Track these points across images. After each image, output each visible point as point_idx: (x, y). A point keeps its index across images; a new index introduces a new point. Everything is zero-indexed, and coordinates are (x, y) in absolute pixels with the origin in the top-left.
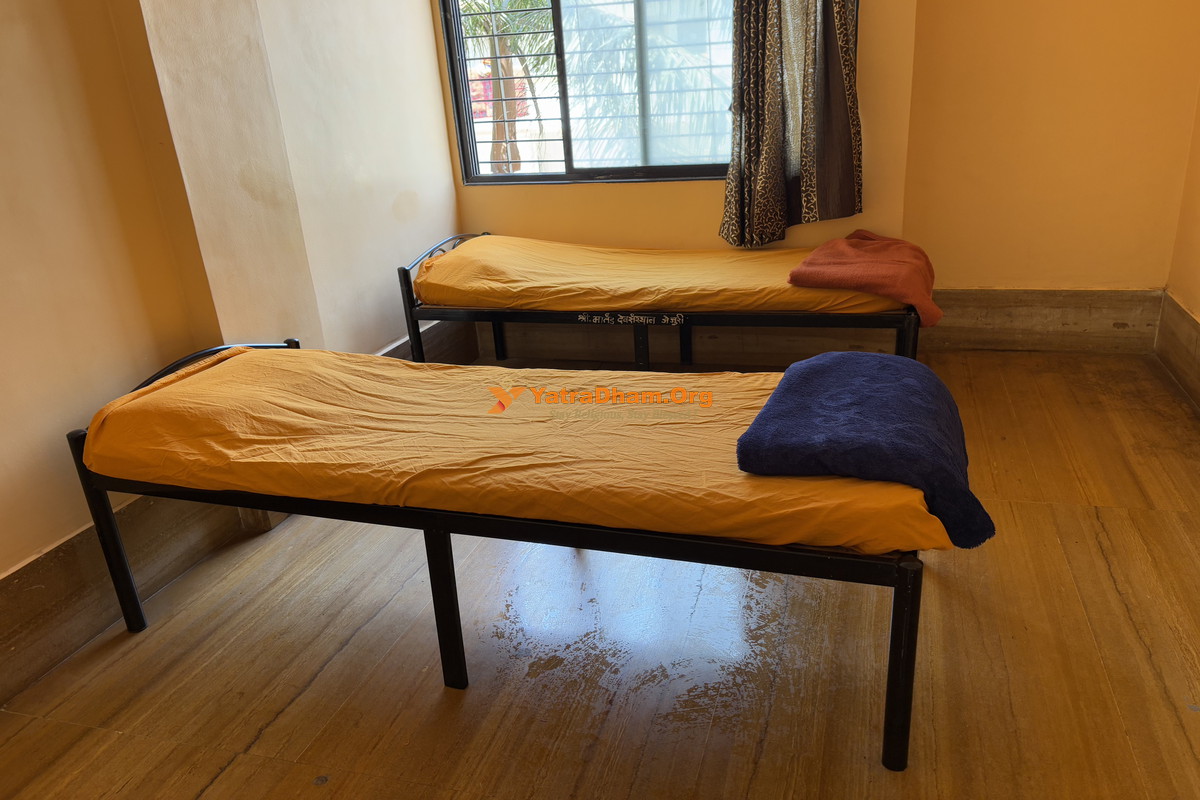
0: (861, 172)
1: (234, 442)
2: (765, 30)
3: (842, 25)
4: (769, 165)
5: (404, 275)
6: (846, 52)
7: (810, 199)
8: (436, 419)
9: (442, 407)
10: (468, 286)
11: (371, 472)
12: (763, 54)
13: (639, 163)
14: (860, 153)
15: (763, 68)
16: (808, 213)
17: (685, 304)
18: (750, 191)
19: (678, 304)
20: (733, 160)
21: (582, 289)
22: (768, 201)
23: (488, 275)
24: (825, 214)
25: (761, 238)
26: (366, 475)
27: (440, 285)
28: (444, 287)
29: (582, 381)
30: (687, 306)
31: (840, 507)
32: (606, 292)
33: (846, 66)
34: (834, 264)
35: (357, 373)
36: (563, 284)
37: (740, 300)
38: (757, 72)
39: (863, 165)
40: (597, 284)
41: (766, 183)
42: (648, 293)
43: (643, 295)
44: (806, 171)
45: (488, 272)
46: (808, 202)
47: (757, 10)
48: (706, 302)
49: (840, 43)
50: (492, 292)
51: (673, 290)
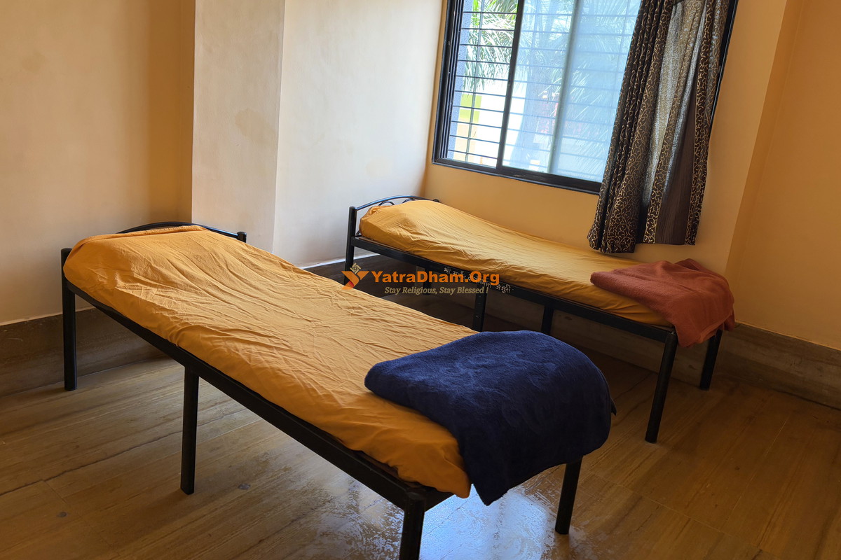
0: (700, 211)
1: (129, 278)
2: (645, 85)
3: (701, 90)
4: (626, 190)
5: (353, 212)
6: (700, 112)
7: (652, 224)
8: (254, 300)
9: (268, 294)
10: (388, 229)
11: (172, 317)
12: (640, 103)
13: (545, 171)
14: (702, 196)
15: (638, 113)
16: (648, 235)
17: (516, 278)
18: (610, 208)
19: (510, 276)
20: (604, 181)
21: (454, 249)
22: (621, 218)
23: (405, 225)
24: (660, 240)
25: (612, 247)
26: (168, 318)
27: (373, 225)
28: (375, 227)
29: (366, 303)
30: (516, 280)
31: (389, 431)
32: (467, 255)
33: (698, 122)
34: (637, 277)
35: (243, 260)
36: (446, 243)
37: (552, 285)
38: (633, 116)
39: (702, 206)
40: (465, 248)
41: (622, 203)
42: (494, 264)
43: (490, 264)
44: (653, 200)
45: (406, 223)
46: (650, 225)
47: (642, 69)
48: (529, 281)
49: (697, 104)
50: (399, 238)
51: (510, 266)
